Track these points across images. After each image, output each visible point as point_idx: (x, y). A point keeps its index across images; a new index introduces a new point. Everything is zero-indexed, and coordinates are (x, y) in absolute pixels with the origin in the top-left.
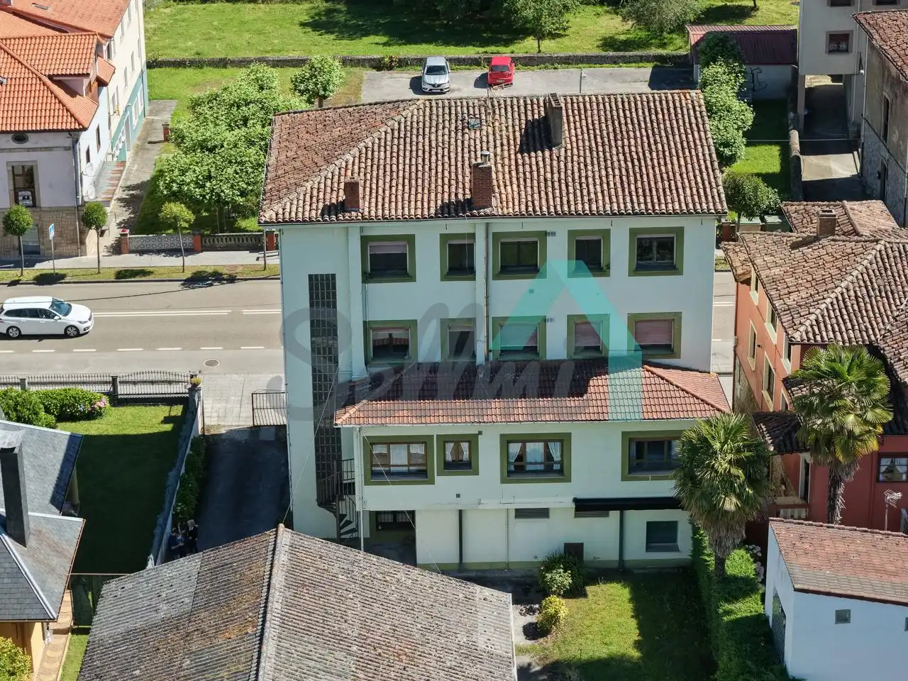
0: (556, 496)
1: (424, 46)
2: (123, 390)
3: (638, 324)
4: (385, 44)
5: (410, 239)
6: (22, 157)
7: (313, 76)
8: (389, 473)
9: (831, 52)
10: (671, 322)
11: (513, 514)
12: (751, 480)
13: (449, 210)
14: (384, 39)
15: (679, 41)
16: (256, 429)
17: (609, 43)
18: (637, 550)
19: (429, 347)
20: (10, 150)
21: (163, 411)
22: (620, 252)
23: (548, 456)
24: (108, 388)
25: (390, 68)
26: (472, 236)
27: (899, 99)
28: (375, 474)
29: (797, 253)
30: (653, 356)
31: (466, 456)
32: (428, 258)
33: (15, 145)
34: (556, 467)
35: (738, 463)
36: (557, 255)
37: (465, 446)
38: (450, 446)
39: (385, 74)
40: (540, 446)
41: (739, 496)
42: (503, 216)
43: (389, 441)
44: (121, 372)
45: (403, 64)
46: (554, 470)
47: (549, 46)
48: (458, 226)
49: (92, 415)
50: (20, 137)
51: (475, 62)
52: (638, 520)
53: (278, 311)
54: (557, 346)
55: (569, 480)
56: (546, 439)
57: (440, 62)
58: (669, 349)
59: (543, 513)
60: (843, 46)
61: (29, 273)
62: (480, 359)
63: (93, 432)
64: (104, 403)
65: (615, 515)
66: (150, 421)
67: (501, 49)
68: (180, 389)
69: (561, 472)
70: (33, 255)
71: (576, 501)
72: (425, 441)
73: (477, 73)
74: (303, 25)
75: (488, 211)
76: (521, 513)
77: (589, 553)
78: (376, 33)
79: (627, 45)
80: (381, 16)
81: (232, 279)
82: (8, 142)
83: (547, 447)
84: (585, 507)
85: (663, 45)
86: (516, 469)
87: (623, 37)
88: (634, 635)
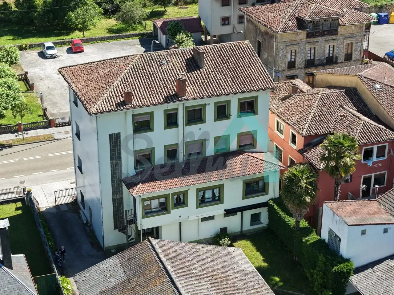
0: (217, 210)
1: (31, 39)
3: (240, 136)
4: (13, 39)
5: (151, 114)
7: (8, 55)
8: (151, 212)
9: (222, 25)
11: (200, 220)
13: (169, 99)
14: (11, 37)
15: (140, 27)
16: (57, 207)
17: (111, 31)
18: (247, 226)
21: (13, 206)
22: (234, 109)
23: (214, 194)
25: (26, 49)
26: (177, 109)
27: (267, 41)
28: (147, 213)
29: (286, 102)
30: (248, 149)
31: (182, 200)
32: (159, 120)
34: (217, 198)
36: (210, 113)
40: (211, 191)
41: (310, 196)
42: (192, 99)
43: (151, 199)
45: (31, 47)
48: (171, 106)
51: (64, 43)
52: (247, 214)
55: (223, 203)
56: (212, 188)
58: (252, 145)
59: (212, 218)
60: (227, 22)
65: (239, 214)
66: (10, 211)
67: (66, 37)
69: (219, 200)
71: (225, 210)
72: (166, 196)
73: (65, 48)
75: (185, 97)
76: (203, 219)
77: (229, 231)
78: (6, 35)
79: (118, 31)
80: (4, 27)
81: (10, 146)
83: (213, 191)
84: (229, 213)
85: (134, 30)
86: (202, 202)
87: (115, 28)
88: (261, 258)
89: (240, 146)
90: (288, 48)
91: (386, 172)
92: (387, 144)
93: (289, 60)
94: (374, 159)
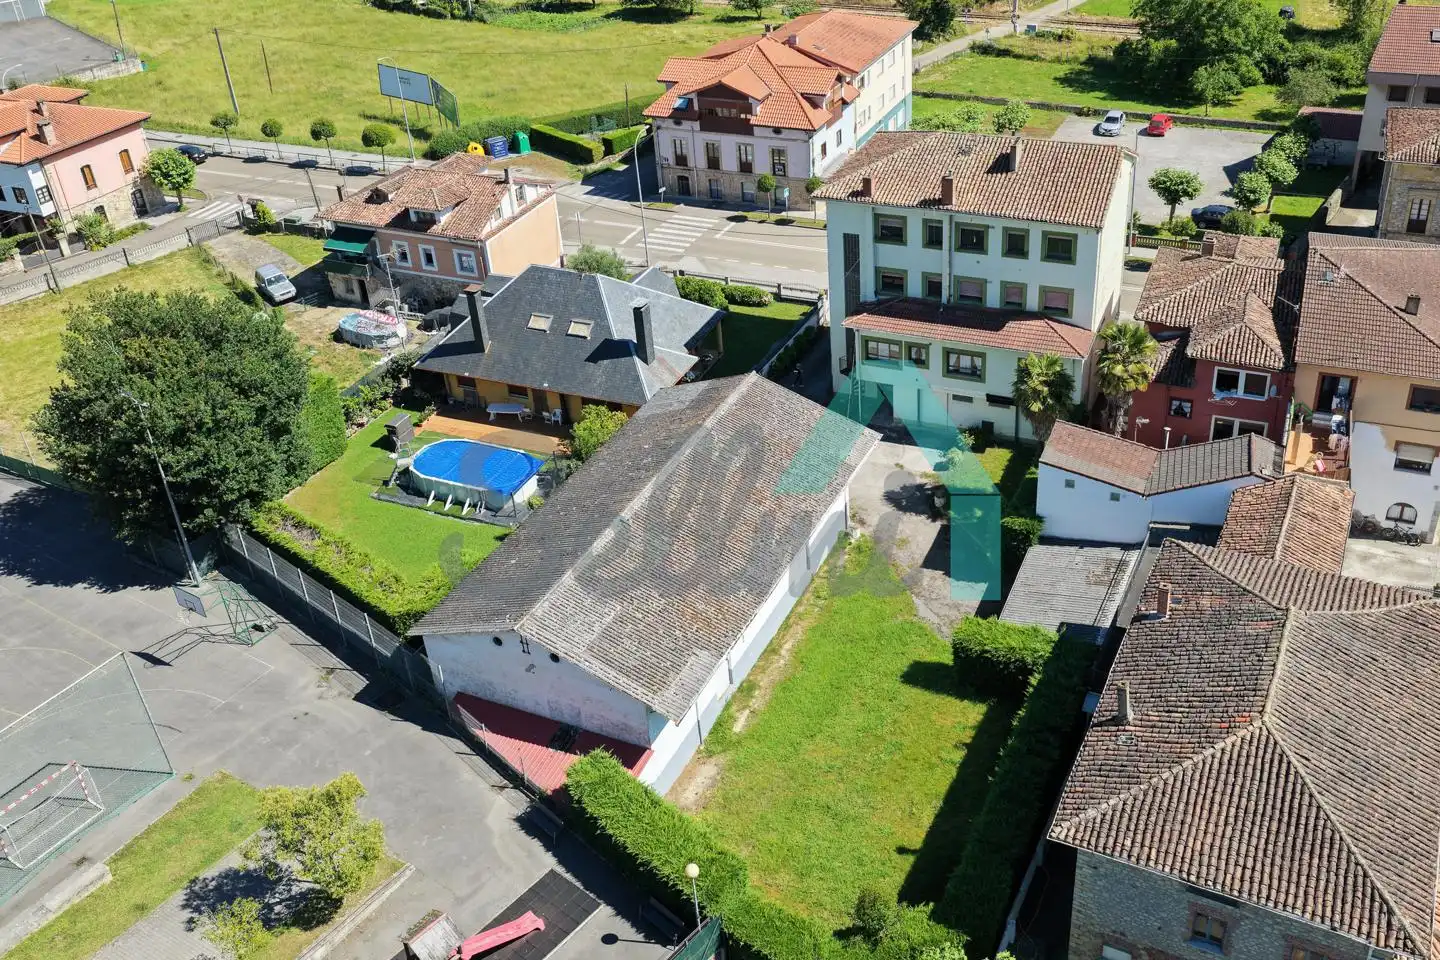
0: (977, 391)
2: (784, 293)
3: (1044, 291)
4: (1104, 99)
5: (904, 219)
6: (777, 144)
8: (876, 359)
10: (1068, 294)
11: (951, 397)
12: (1052, 394)
13: (926, 204)
14: (1102, 95)
17: (1265, 115)
19: (915, 288)
20: (771, 138)
21: (799, 308)
22: (1035, 245)
23: (973, 366)
24: (775, 290)
25: (1087, 115)
26: (940, 222)
28: (868, 358)
30: (1055, 314)
31: (924, 357)
32: (915, 232)
33: (774, 135)
34: (978, 373)
35: (1045, 383)
36: (995, 241)
37: (923, 351)
38: (914, 350)
39: (1083, 118)
40: (969, 359)
41: (1043, 404)
42: (960, 212)
43: (878, 340)
44: (784, 282)
45: (1098, 113)
46: (975, 374)
47: (1218, 113)
48: (933, 214)
49: (760, 304)
50: (777, 130)
51: (1150, 118)
53: (826, 250)
54: (993, 299)
55: (984, 382)
56: (973, 354)
57: (1117, 114)
58: (1066, 312)
59: (969, 400)
61: (775, 217)
62: (944, 299)
63: (757, 314)
64: (769, 298)
65: (1013, 408)
66: (793, 313)
68: (815, 297)
69: (980, 376)
70: (779, 206)
71: (988, 395)
72: (898, 343)
73: (1146, 125)
74: (1056, 79)
75: (949, 207)
76: (955, 397)
77: (997, 429)
82: (770, 133)
83: (972, 360)
84: (994, 400)
86: (952, 372)
87: (1276, 111)
89: (1046, 308)
90: (1412, 193)
91: (1266, 425)
92: (1269, 375)
93: (1415, 217)
94: (1240, 392)
